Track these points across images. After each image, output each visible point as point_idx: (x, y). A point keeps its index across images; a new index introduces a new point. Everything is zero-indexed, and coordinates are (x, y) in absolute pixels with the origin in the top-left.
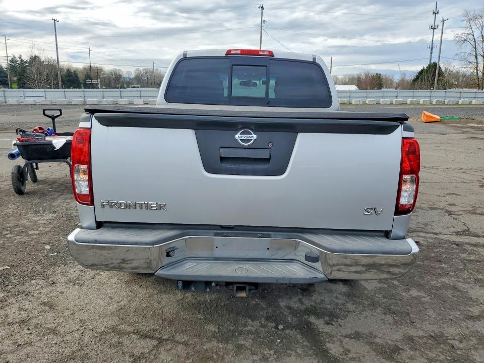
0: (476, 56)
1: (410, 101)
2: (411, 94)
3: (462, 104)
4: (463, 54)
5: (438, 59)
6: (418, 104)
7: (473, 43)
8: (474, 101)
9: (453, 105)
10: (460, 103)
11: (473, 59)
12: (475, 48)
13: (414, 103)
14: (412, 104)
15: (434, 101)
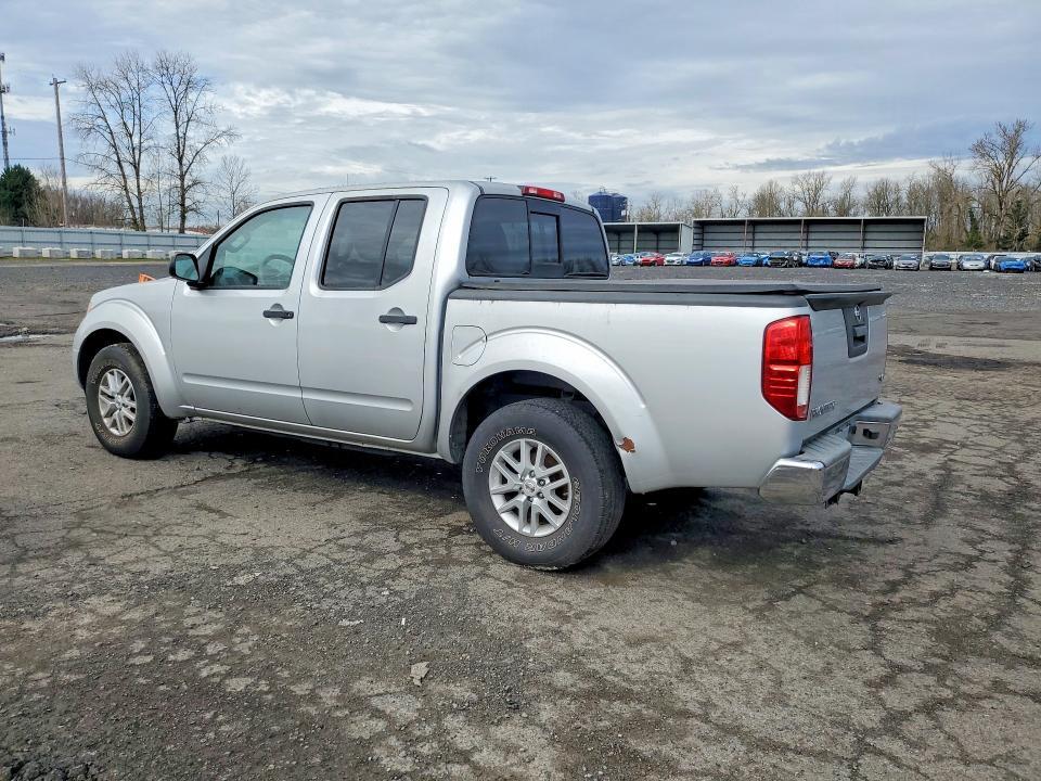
0: (119, 163)
1: (20, 251)
2: (17, 236)
3: (129, 259)
4: (92, 156)
5: (59, 162)
6: (39, 257)
7: (108, 136)
8: (150, 253)
9: (112, 260)
10: (125, 255)
11: (113, 167)
12: (114, 146)
13: (29, 255)
14: (24, 257)
15: (74, 253)
